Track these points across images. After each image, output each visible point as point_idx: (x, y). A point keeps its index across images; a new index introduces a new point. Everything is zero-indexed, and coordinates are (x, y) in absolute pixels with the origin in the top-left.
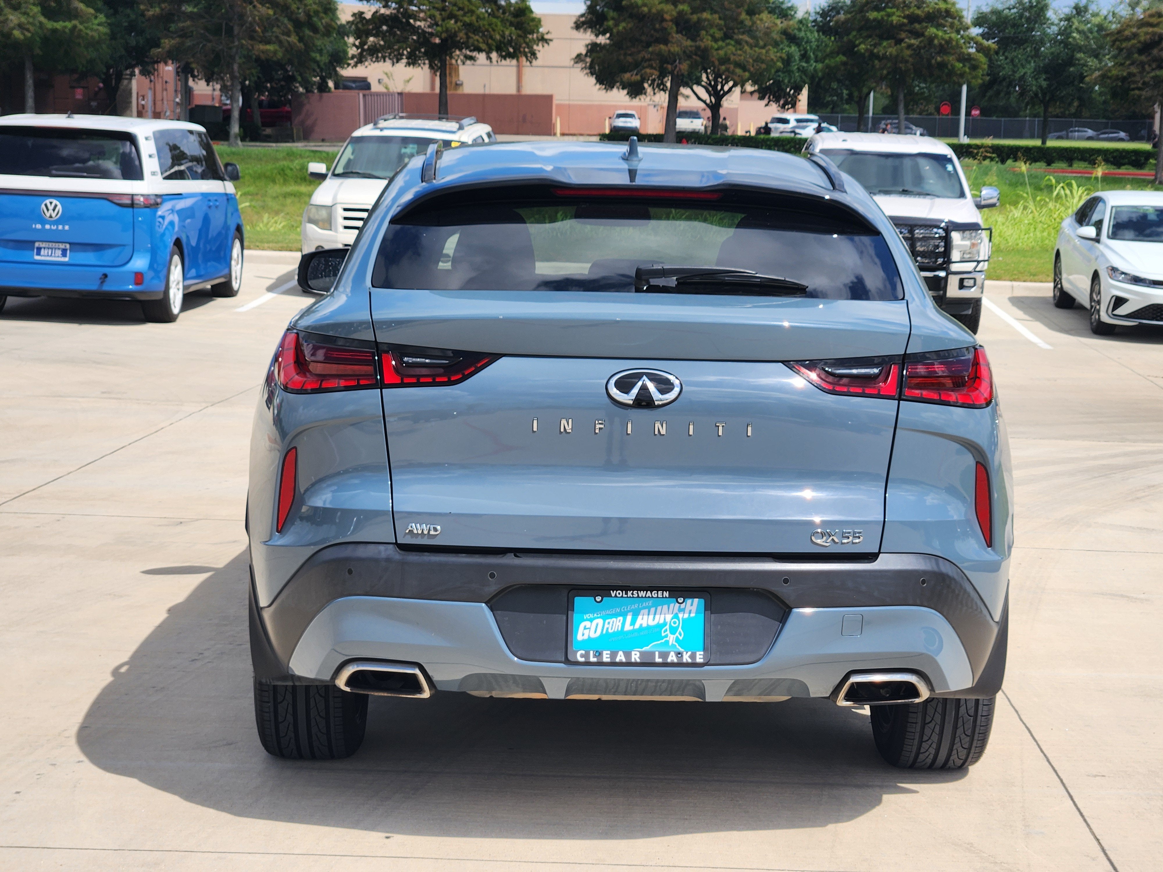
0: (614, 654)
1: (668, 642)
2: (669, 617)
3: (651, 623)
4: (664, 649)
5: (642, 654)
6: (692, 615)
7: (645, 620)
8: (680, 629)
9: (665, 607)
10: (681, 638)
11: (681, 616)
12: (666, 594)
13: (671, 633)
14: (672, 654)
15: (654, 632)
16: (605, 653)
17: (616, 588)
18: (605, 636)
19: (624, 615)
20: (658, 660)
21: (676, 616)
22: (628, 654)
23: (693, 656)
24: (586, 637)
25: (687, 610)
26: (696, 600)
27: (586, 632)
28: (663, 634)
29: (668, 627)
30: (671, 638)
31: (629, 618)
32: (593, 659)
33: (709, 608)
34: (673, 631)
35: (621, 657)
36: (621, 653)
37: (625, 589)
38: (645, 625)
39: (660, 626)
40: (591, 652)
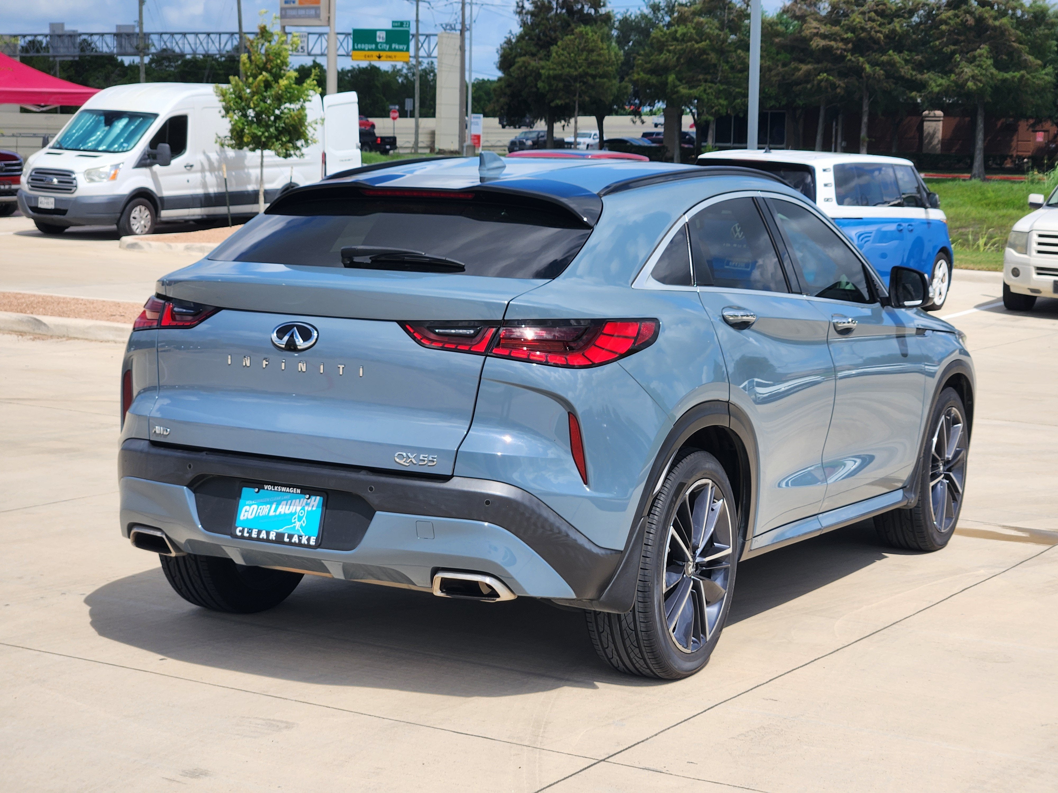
0: (259, 532)
1: (295, 527)
2: (299, 508)
3: (287, 512)
4: (291, 532)
5: (277, 534)
6: (314, 509)
7: (283, 509)
8: (304, 518)
9: (298, 500)
10: (304, 525)
11: (306, 508)
12: (299, 491)
13: (299, 521)
14: (296, 537)
15: (287, 518)
16: (254, 530)
17: (269, 484)
18: (257, 518)
19: (271, 504)
20: (286, 540)
21: (303, 509)
22: (268, 533)
23: (308, 540)
24: (245, 518)
25: (311, 505)
26: (318, 498)
27: (247, 513)
28: (293, 521)
29: (297, 515)
30: (298, 524)
31: (274, 506)
32: (246, 535)
33: (326, 505)
34: (300, 519)
35: (263, 535)
36: (264, 532)
37: (274, 484)
38: (282, 513)
39: (292, 514)
40: (246, 529)
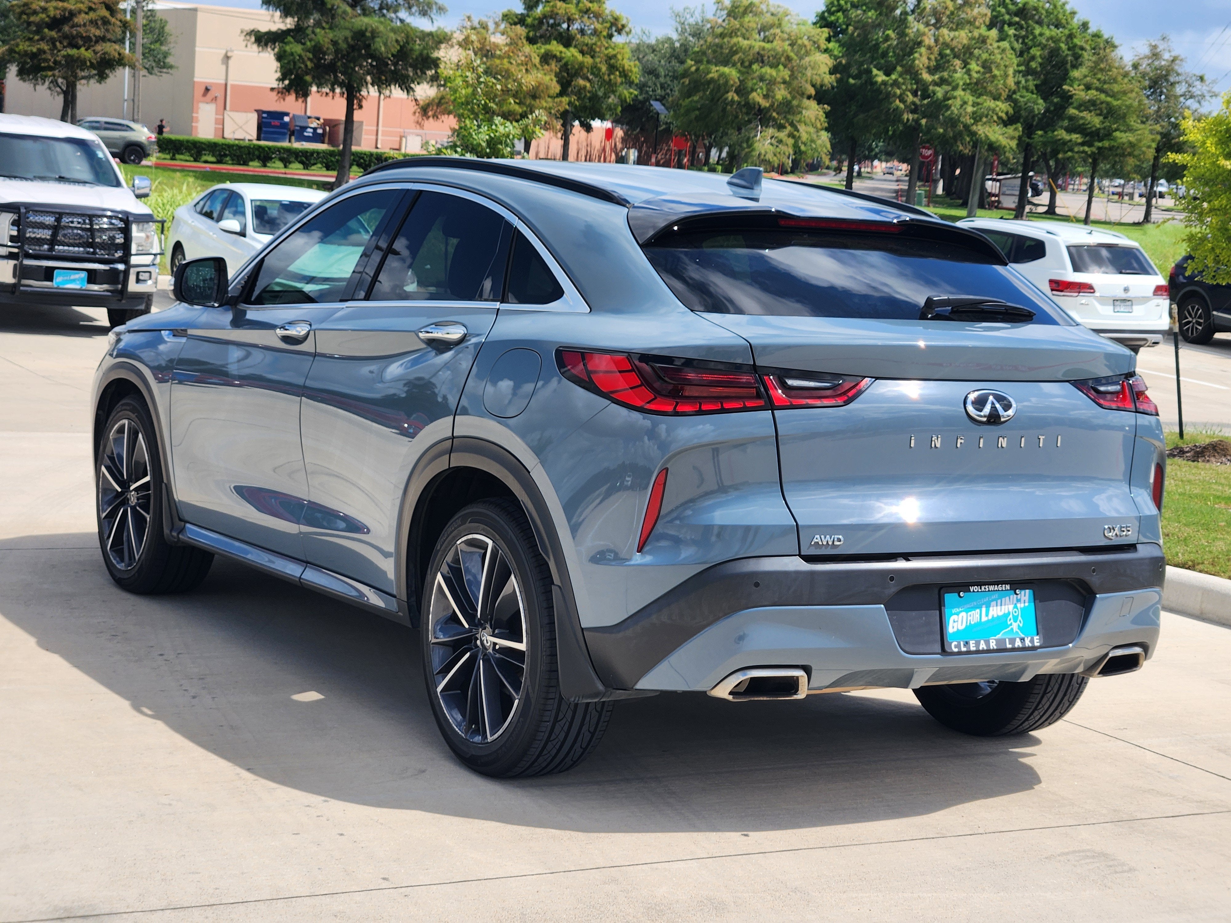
0: (978, 643)
1: (1012, 629)
2: (1011, 607)
3: (1000, 614)
4: (1011, 636)
5: (998, 641)
6: (1027, 604)
7: (996, 611)
8: (1020, 618)
9: (1007, 598)
10: (1021, 625)
11: (1018, 605)
12: (1008, 587)
13: (1015, 622)
14: (1018, 640)
15: (1001, 622)
16: (971, 642)
17: (973, 584)
18: (970, 628)
19: (980, 607)
20: (1009, 646)
21: (1016, 607)
22: (987, 643)
23: (1032, 641)
24: (955, 630)
25: (1022, 601)
26: (1027, 591)
27: (955, 624)
28: (1009, 623)
29: (1011, 616)
30: (1015, 626)
31: (984, 610)
32: (964, 649)
33: (1037, 598)
34: (1015, 619)
35: (983, 646)
36: (982, 642)
37: (980, 584)
38: (995, 616)
39: (1006, 615)
40: (962, 643)
